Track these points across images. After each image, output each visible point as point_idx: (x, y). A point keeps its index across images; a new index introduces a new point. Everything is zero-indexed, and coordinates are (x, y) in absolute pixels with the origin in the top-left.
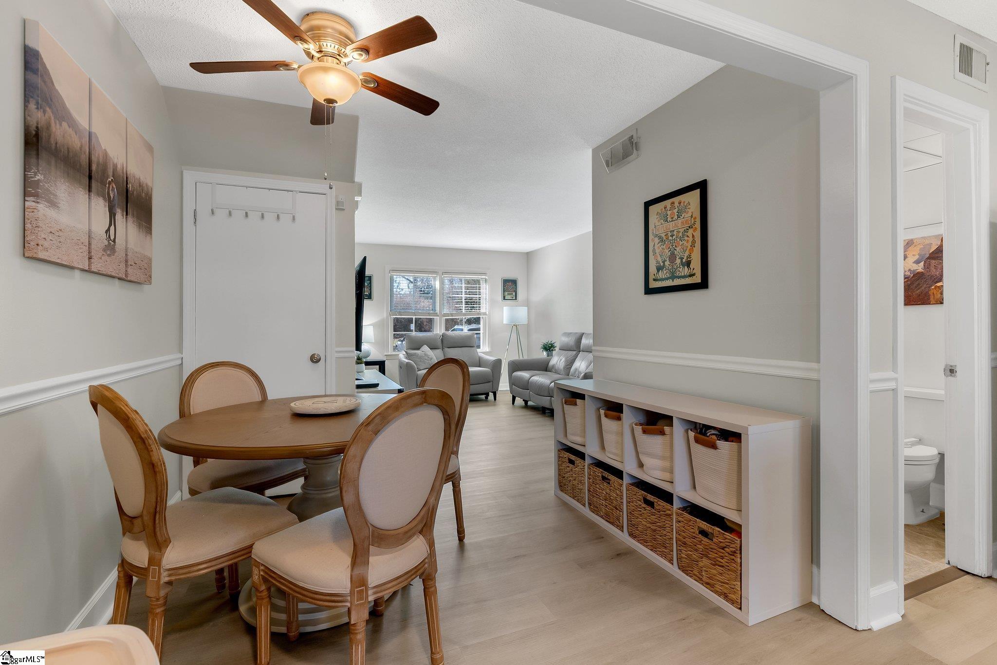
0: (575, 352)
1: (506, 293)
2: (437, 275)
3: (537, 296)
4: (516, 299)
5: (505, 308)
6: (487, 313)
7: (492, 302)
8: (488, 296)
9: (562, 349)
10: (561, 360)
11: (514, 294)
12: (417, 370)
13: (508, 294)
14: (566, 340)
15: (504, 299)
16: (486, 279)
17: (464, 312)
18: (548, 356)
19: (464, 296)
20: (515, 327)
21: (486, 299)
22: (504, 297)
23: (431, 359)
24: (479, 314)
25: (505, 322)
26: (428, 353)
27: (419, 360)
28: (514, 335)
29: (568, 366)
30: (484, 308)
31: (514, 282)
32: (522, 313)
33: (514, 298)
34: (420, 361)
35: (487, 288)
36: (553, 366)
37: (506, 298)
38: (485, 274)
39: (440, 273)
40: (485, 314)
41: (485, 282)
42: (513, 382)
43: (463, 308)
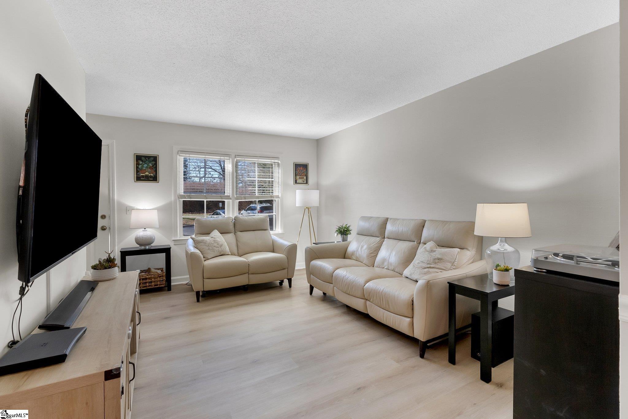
0: (378, 238)
1: (298, 177)
2: (229, 157)
3: (327, 180)
4: (307, 183)
5: (298, 192)
6: (280, 196)
7: (285, 186)
8: (280, 179)
9: (361, 233)
10: (362, 247)
11: (305, 178)
12: (203, 259)
13: (300, 178)
14: (364, 225)
15: (296, 183)
16: (278, 163)
17: (257, 195)
18: (343, 241)
19: (256, 179)
20: (307, 209)
21: (279, 182)
22: (296, 181)
23: (221, 246)
24: (271, 197)
25: (298, 205)
26: (218, 239)
27: (207, 248)
28: (306, 218)
29: (373, 255)
30: (277, 191)
31: (305, 167)
32: (314, 197)
33: (305, 182)
34: (209, 249)
35: (280, 172)
36: (353, 254)
37: (298, 182)
38: (277, 158)
39: (233, 156)
40: (278, 197)
41: (278, 166)
42: (311, 272)
43: (257, 191)
